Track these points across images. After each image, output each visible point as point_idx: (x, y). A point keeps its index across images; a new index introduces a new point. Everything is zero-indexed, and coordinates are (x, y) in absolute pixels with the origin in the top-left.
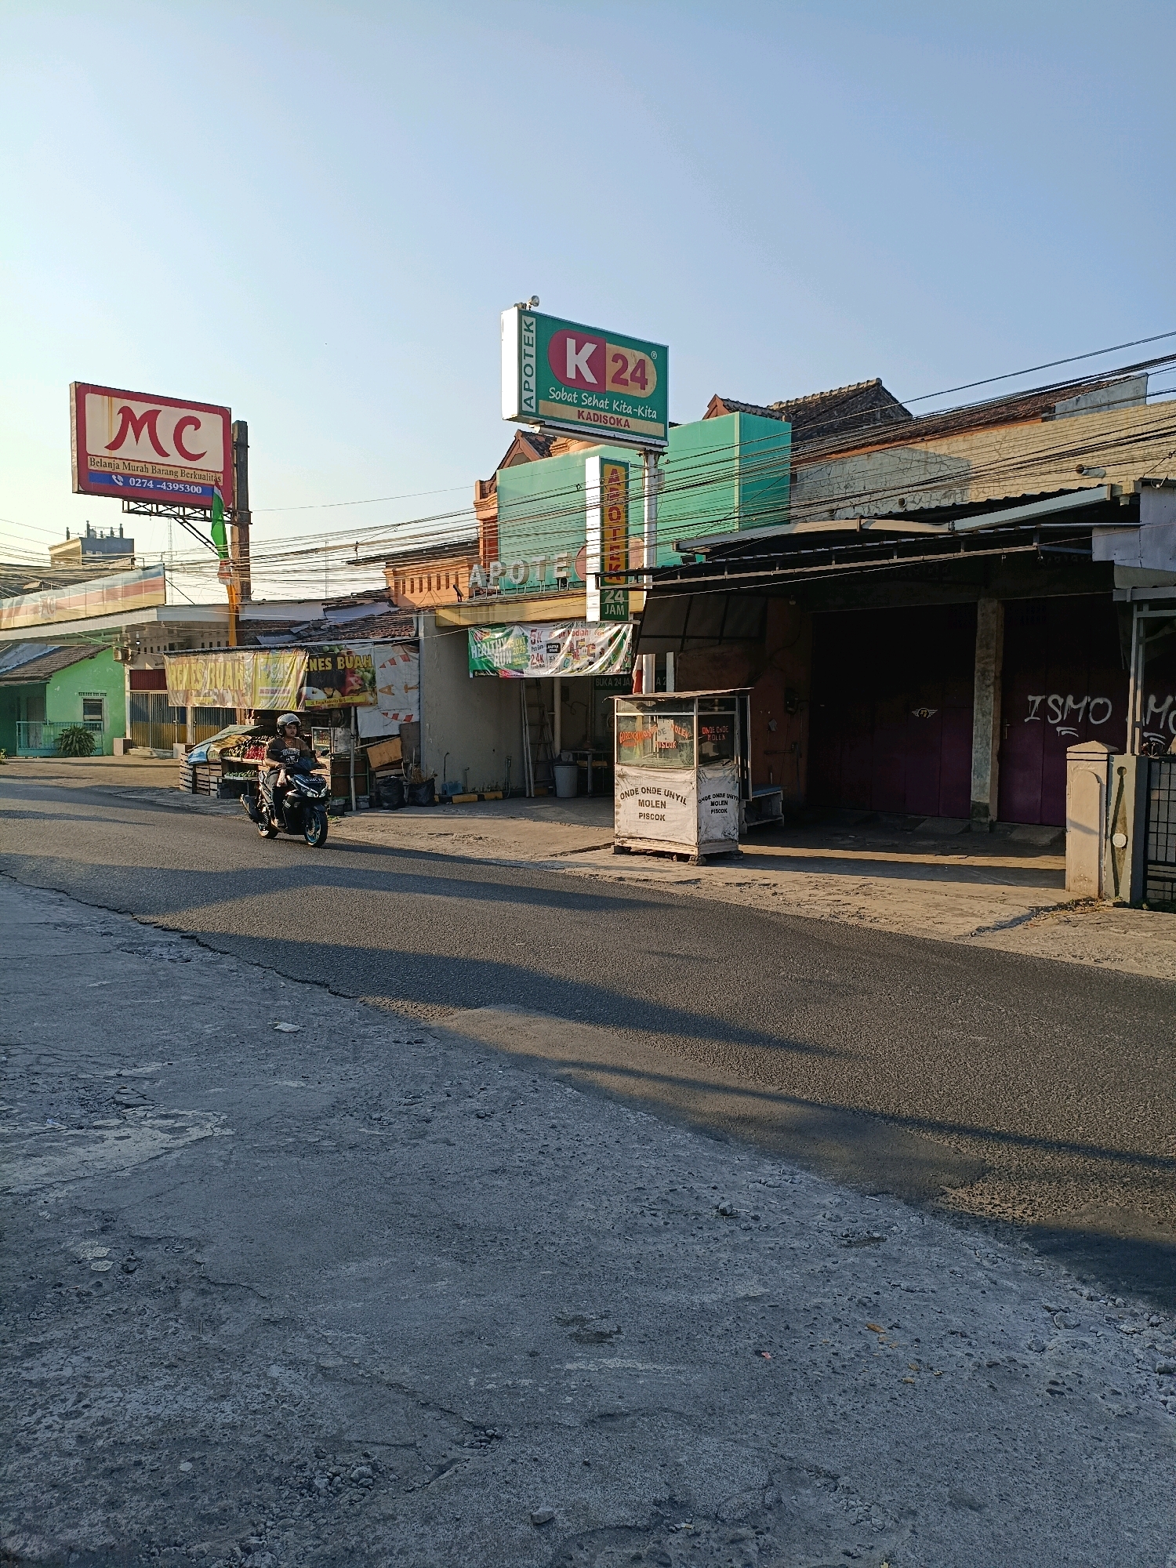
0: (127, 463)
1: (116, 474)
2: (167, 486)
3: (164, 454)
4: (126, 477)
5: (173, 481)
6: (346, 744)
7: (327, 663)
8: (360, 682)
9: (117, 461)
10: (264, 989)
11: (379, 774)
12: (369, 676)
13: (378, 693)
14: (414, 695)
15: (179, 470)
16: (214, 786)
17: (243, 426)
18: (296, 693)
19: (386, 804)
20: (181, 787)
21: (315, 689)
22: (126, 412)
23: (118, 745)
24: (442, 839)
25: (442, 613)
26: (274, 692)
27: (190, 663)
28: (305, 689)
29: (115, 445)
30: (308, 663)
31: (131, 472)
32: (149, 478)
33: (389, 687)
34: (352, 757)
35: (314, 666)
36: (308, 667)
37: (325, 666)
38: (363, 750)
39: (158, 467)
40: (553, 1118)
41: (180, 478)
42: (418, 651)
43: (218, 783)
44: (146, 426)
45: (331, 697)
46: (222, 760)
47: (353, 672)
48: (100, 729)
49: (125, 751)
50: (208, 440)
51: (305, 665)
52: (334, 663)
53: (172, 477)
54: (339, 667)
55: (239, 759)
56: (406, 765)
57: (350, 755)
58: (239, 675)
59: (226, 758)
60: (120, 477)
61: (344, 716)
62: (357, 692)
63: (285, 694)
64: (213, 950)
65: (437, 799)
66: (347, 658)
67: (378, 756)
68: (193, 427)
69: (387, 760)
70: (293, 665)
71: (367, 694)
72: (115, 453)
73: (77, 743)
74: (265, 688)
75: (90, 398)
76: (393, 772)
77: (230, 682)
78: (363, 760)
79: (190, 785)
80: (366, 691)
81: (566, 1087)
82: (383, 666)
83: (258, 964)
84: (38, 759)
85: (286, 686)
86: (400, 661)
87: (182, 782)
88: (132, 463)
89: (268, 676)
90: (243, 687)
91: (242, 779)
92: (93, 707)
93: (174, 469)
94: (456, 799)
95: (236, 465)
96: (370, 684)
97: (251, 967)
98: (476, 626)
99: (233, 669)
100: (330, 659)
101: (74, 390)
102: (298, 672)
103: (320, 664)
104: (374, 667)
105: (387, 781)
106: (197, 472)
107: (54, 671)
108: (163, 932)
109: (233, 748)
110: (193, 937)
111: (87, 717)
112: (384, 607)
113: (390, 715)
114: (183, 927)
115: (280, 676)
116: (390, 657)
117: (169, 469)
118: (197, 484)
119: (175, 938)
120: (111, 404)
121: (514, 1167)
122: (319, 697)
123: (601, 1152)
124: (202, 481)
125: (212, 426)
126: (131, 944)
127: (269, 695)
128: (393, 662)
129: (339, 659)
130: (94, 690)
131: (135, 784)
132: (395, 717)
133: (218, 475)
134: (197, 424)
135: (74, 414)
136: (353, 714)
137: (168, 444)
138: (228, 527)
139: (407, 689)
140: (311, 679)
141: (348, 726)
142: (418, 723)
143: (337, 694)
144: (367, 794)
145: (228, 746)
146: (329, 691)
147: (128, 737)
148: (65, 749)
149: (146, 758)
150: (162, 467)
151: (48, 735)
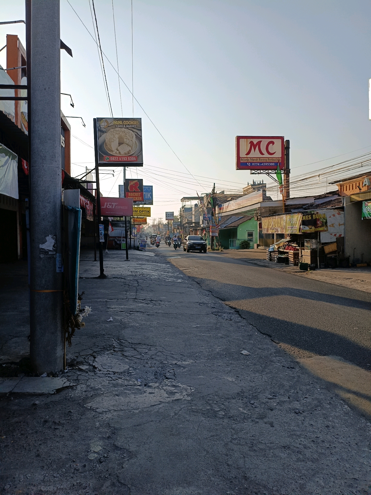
0: (251, 158)
1: (248, 162)
2: (264, 164)
3: (263, 154)
4: (251, 163)
5: (265, 162)
6: (316, 245)
7: (309, 217)
8: (321, 223)
9: (248, 158)
10: (248, 335)
11: (328, 256)
12: (325, 221)
13: (329, 227)
14: (343, 227)
15: (267, 158)
16: (276, 259)
17: (288, 142)
18: (299, 228)
19: (330, 267)
20: (267, 259)
21: (305, 226)
22: (252, 143)
23: (255, 246)
24: (347, 280)
25: (352, 196)
26: (292, 228)
27: (268, 219)
28: (301, 226)
29: (248, 153)
30: (302, 217)
31: (253, 161)
32: (258, 162)
33: (333, 225)
34: (318, 249)
35: (304, 218)
36: (302, 219)
37: (308, 218)
38: (323, 247)
39: (261, 158)
40: (330, 421)
41: (268, 161)
42: (343, 211)
43: (277, 258)
44: (257, 146)
45: (311, 228)
46: (278, 250)
47: (319, 220)
48: (252, 241)
49: (257, 248)
50: (277, 148)
51: (301, 218)
52: (312, 217)
53: (265, 161)
54: (314, 218)
55: (283, 250)
56: (339, 253)
57: (317, 249)
58: (282, 222)
59: (279, 250)
60: (249, 163)
61: (315, 236)
62: (321, 227)
63: (295, 228)
64: (241, 317)
65: (350, 265)
66: (316, 215)
67: (328, 249)
68: (272, 144)
69: (331, 250)
70: (298, 218)
71: (324, 227)
72: (248, 156)
73: (245, 245)
74: (289, 227)
75: (241, 140)
76: (333, 255)
77: (279, 225)
78: (322, 250)
79: (269, 258)
80: (324, 226)
81: (345, 404)
82: (330, 217)
83: (252, 325)
84: (235, 250)
85: (296, 225)
86: (337, 215)
87: (267, 257)
88: (253, 159)
89: (290, 222)
90: (283, 227)
91: (283, 257)
92: (250, 235)
93: (266, 159)
94: (358, 265)
95: (285, 155)
96: (325, 224)
97: (249, 325)
98: (366, 200)
99: (280, 220)
100: (310, 216)
101: (236, 138)
102: (299, 221)
103: (307, 218)
104: (327, 217)
105: (331, 258)
106: (273, 159)
107: (240, 224)
108: (231, 309)
109: (282, 247)
110: (238, 312)
111: (248, 237)
112: (336, 197)
113: (333, 234)
114: (237, 307)
115: (294, 222)
116: (333, 214)
117: (264, 159)
118: (273, 162)
119: (233, 311)
120: (247, 141)
121: (294, 447)
122: (307, 229)
123: (345, 449)
124: (274, 161)
125: (278, 143)
126: (218, 312)
127: (291, 229)
128: (334, 215)
129: (314, 215)
130: (250, 229)
131: (254, 258)
132: (335, 235)
133: (279, 159)
134: (273, 143)
135: (237, 146)
136: (318, 234)
137: (264, 151)
138: (283, 175)
139: (340, 225)
140: (304, 223)
141: (317, 239)
142: (343, 237)
143: (313, 228)
144: (324, 263)
145: (280, 246)
146: (310, 227)
147: (258, 243)
148: (242, 247)
149: (262, 249)
150: (262, 159)
151: (238, 243)
